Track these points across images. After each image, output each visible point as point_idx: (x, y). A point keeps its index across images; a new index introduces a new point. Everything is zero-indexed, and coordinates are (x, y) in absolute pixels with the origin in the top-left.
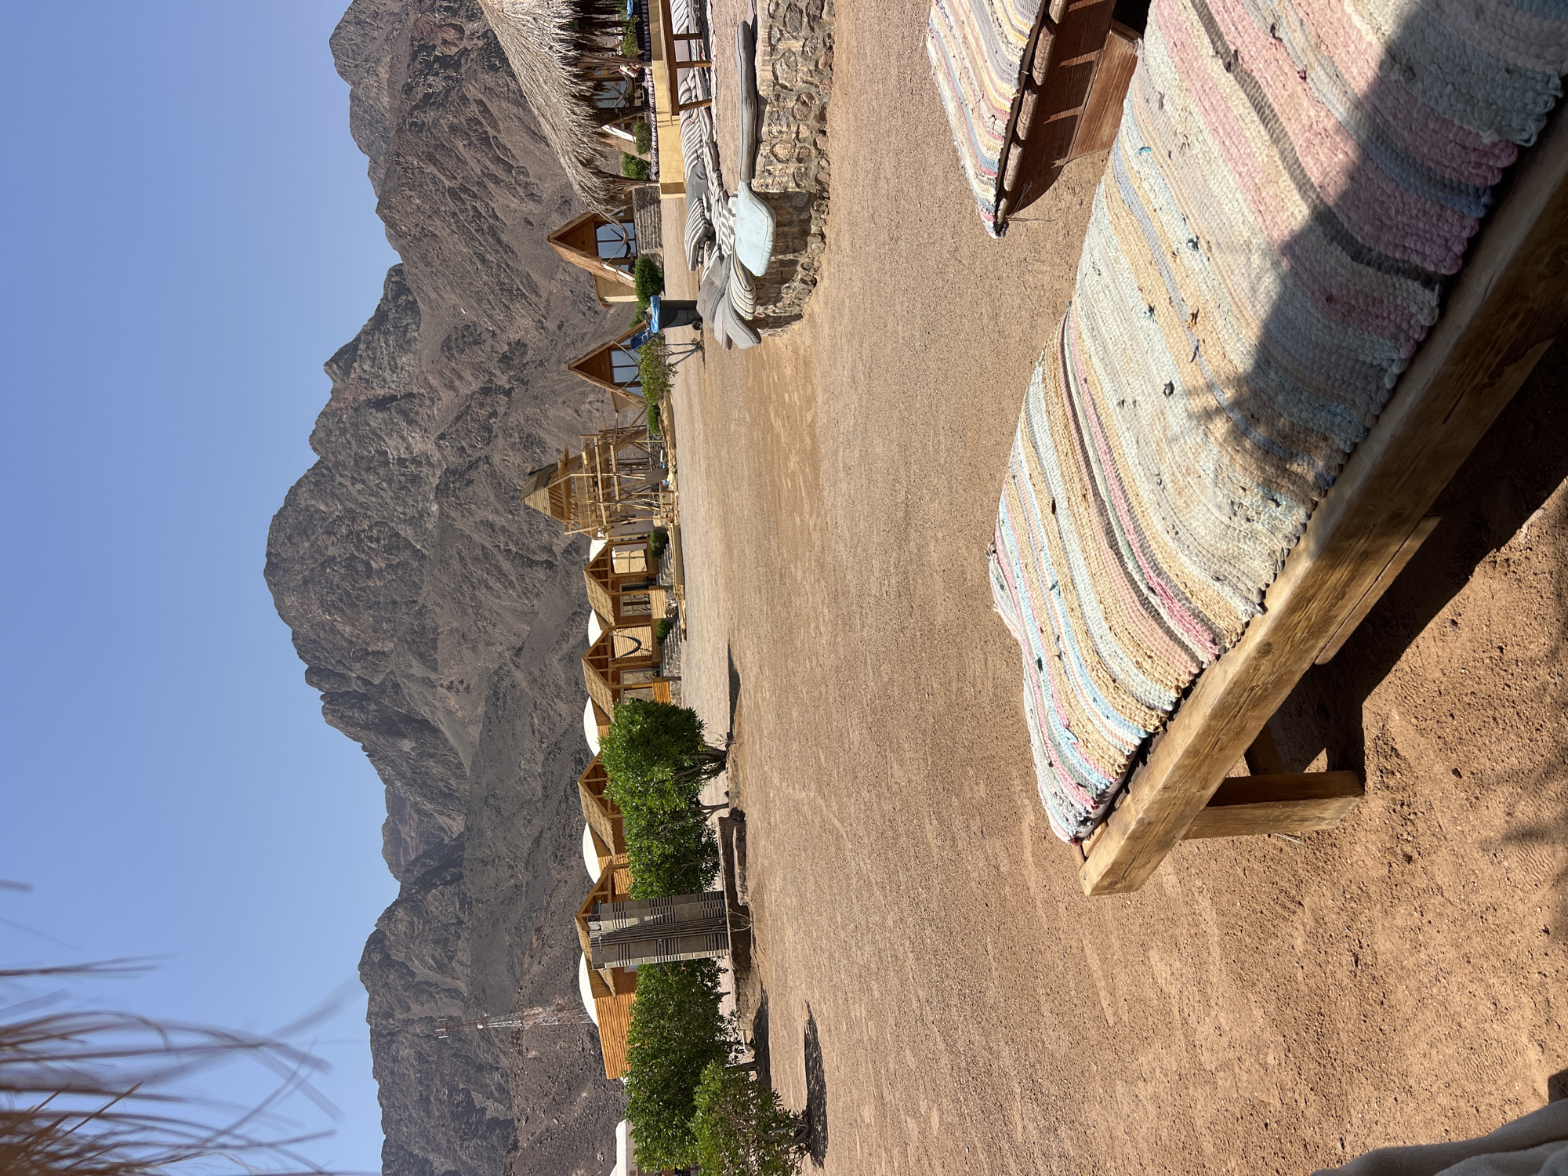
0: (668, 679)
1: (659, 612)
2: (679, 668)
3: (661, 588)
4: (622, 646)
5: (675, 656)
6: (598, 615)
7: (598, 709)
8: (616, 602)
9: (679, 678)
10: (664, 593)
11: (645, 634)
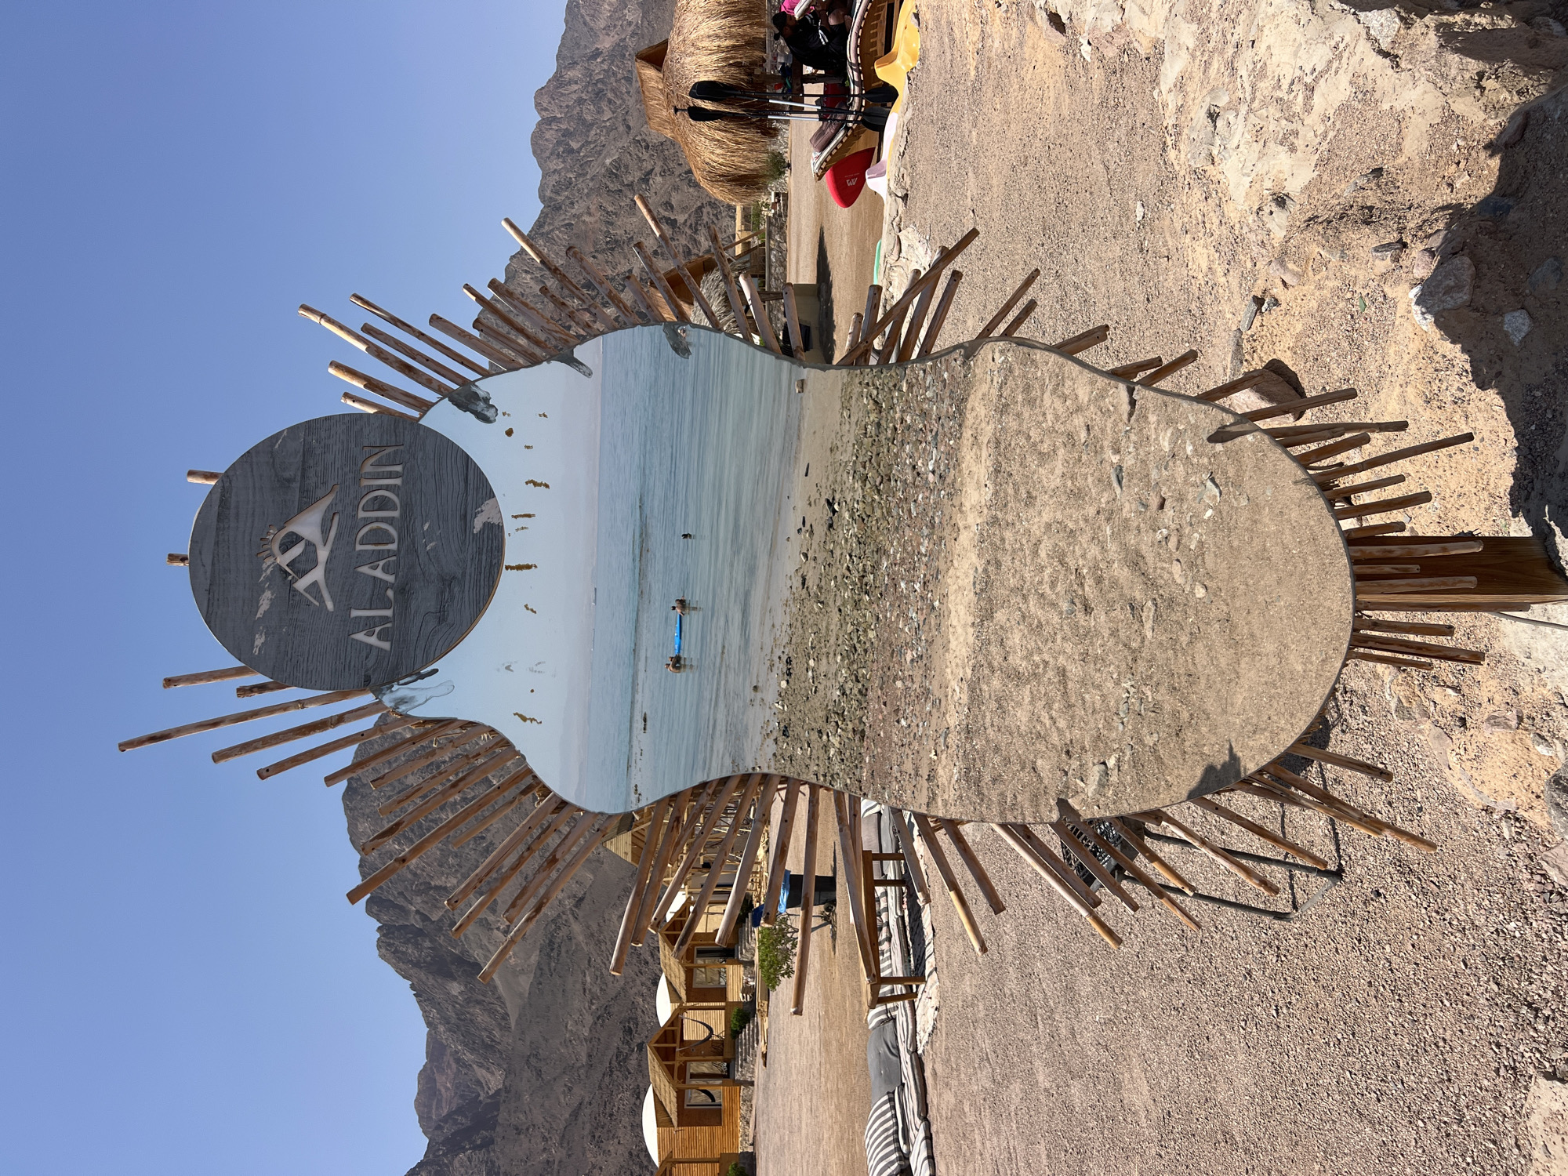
0: (740, 1083)
1: (735, 995)
2: (753, 1072)
3: (740, 962)
4: (692, 1032)
5: (749, 1059)
6: (669, 983)
7: (659, 1105)
8: (689, 973)
9: (752, 1083)
10: (742, 969)
11: (718, 1021)
